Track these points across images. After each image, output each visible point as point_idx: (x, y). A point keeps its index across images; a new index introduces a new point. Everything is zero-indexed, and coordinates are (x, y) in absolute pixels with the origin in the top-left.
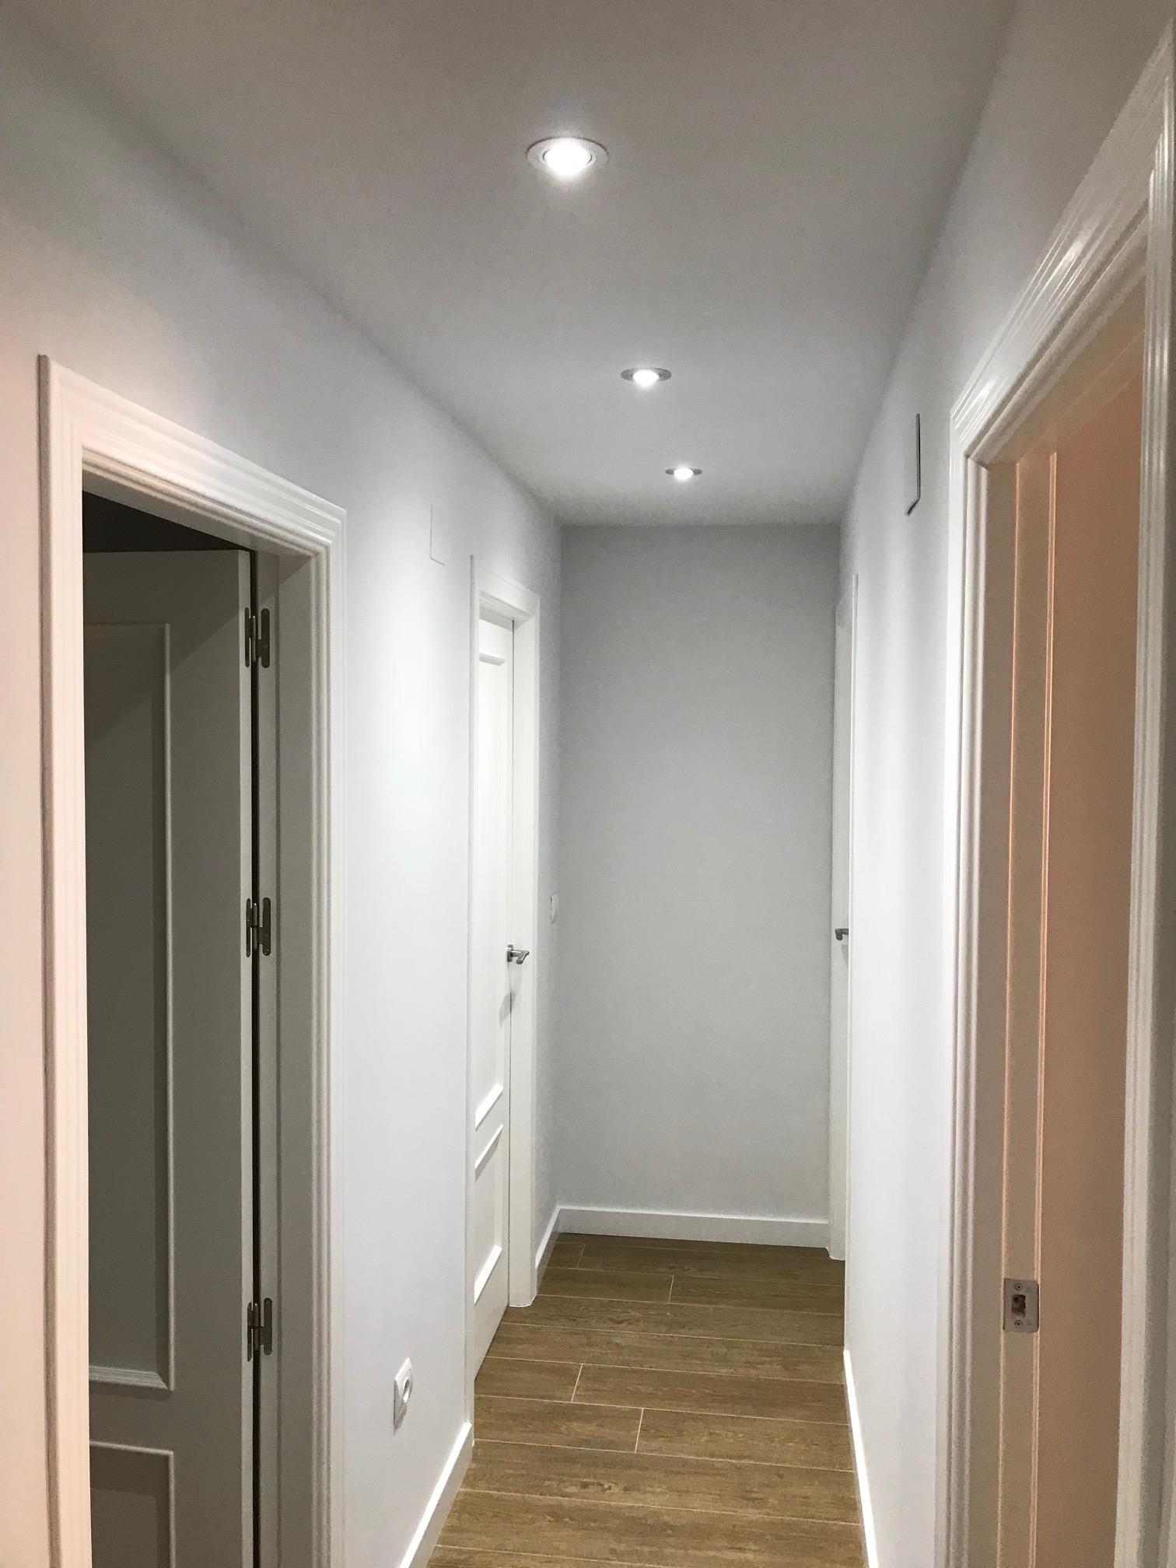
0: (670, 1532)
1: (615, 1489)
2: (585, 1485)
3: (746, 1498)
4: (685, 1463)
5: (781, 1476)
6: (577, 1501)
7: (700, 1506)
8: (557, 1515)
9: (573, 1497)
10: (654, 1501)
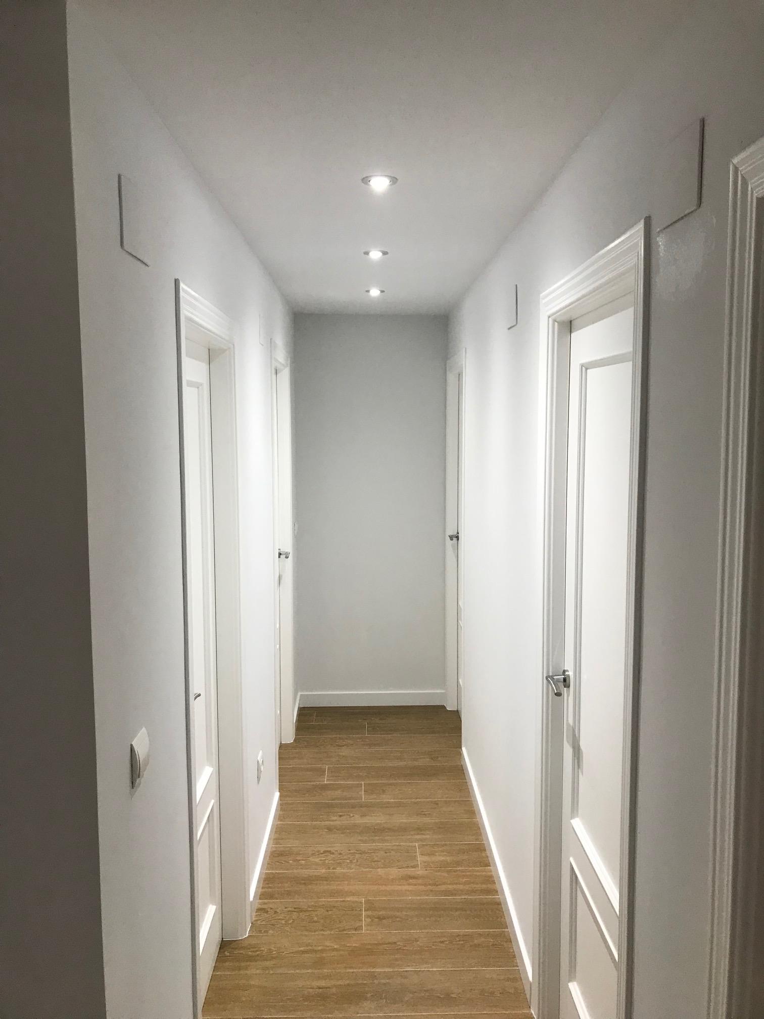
0: (387, 830)
1: (356, 816)
2: (340, 816)
3: (421, 814)
4: (388, 803)
5: (437, 804)
6: (338, 823)
7: (400, 819)
8: (330, 829)
9: (336, 821)
10: (377, 819)
